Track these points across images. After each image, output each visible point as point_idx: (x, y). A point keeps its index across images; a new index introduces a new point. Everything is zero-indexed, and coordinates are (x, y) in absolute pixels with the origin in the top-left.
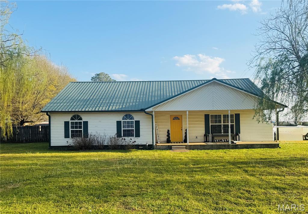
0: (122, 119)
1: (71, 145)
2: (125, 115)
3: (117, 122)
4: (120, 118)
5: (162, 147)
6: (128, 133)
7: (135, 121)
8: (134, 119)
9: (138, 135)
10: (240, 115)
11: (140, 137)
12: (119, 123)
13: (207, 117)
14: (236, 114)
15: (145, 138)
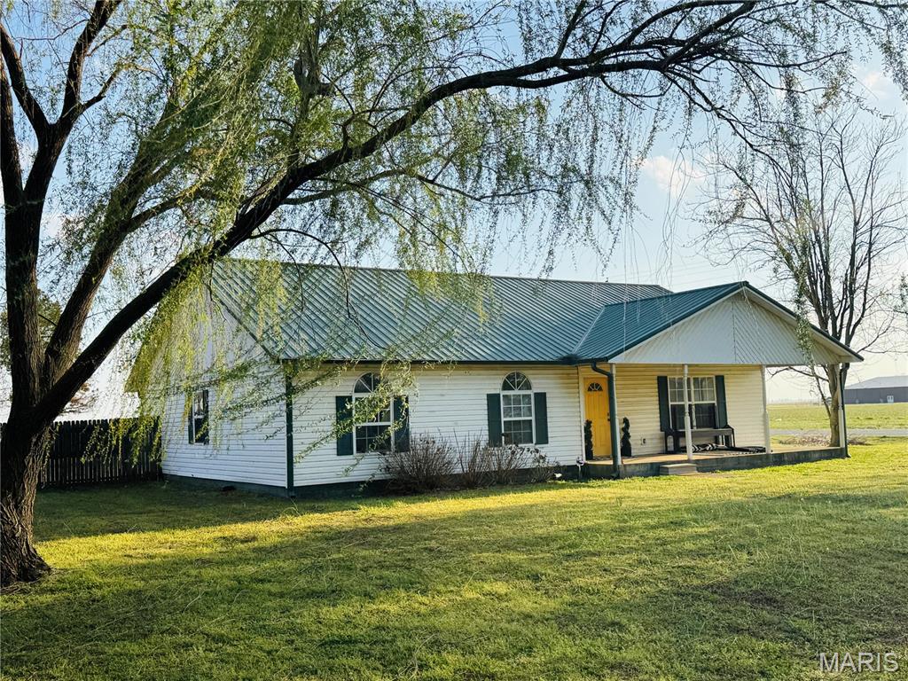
0: (500, 387)
1: (377, 478)
2: (508, 377)
3: (489, 396)
4: (493, 384)
5: (637, 469)
6: (518, 434)
7: (535, 394)
8: (531, 389)
9: (543, 438)
10: (725, 380)
11: (547, 443)
12: (493, 400)
13: (662, 382)
14: (717, 377)
15: (564, 446)
